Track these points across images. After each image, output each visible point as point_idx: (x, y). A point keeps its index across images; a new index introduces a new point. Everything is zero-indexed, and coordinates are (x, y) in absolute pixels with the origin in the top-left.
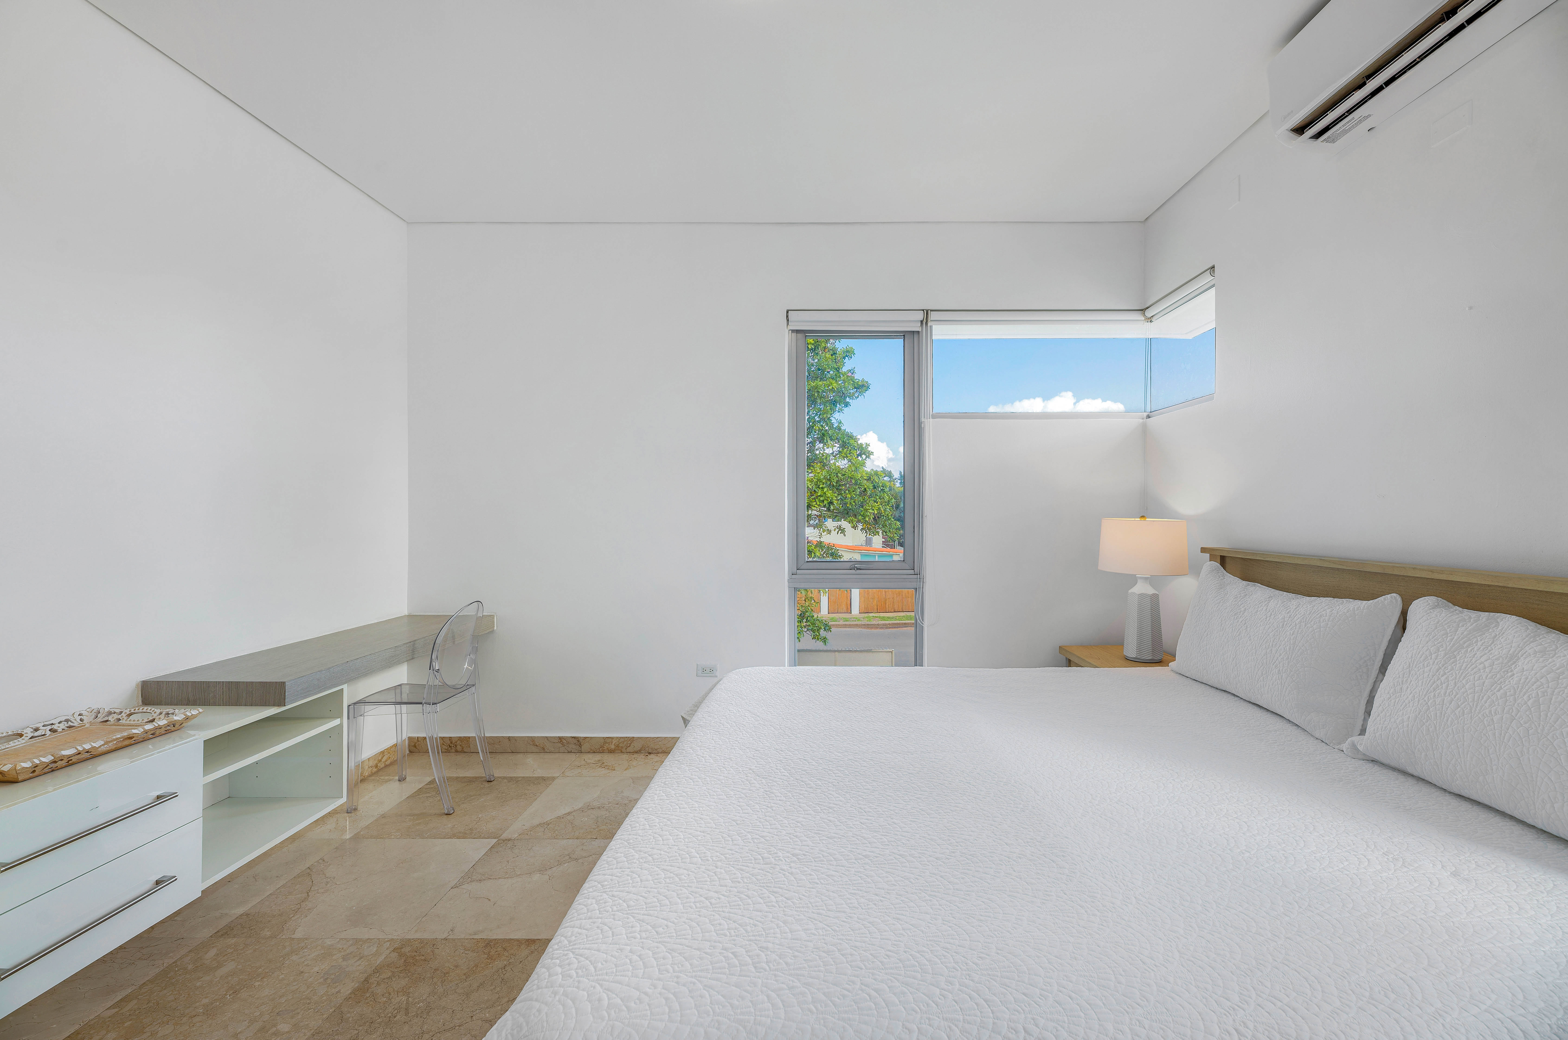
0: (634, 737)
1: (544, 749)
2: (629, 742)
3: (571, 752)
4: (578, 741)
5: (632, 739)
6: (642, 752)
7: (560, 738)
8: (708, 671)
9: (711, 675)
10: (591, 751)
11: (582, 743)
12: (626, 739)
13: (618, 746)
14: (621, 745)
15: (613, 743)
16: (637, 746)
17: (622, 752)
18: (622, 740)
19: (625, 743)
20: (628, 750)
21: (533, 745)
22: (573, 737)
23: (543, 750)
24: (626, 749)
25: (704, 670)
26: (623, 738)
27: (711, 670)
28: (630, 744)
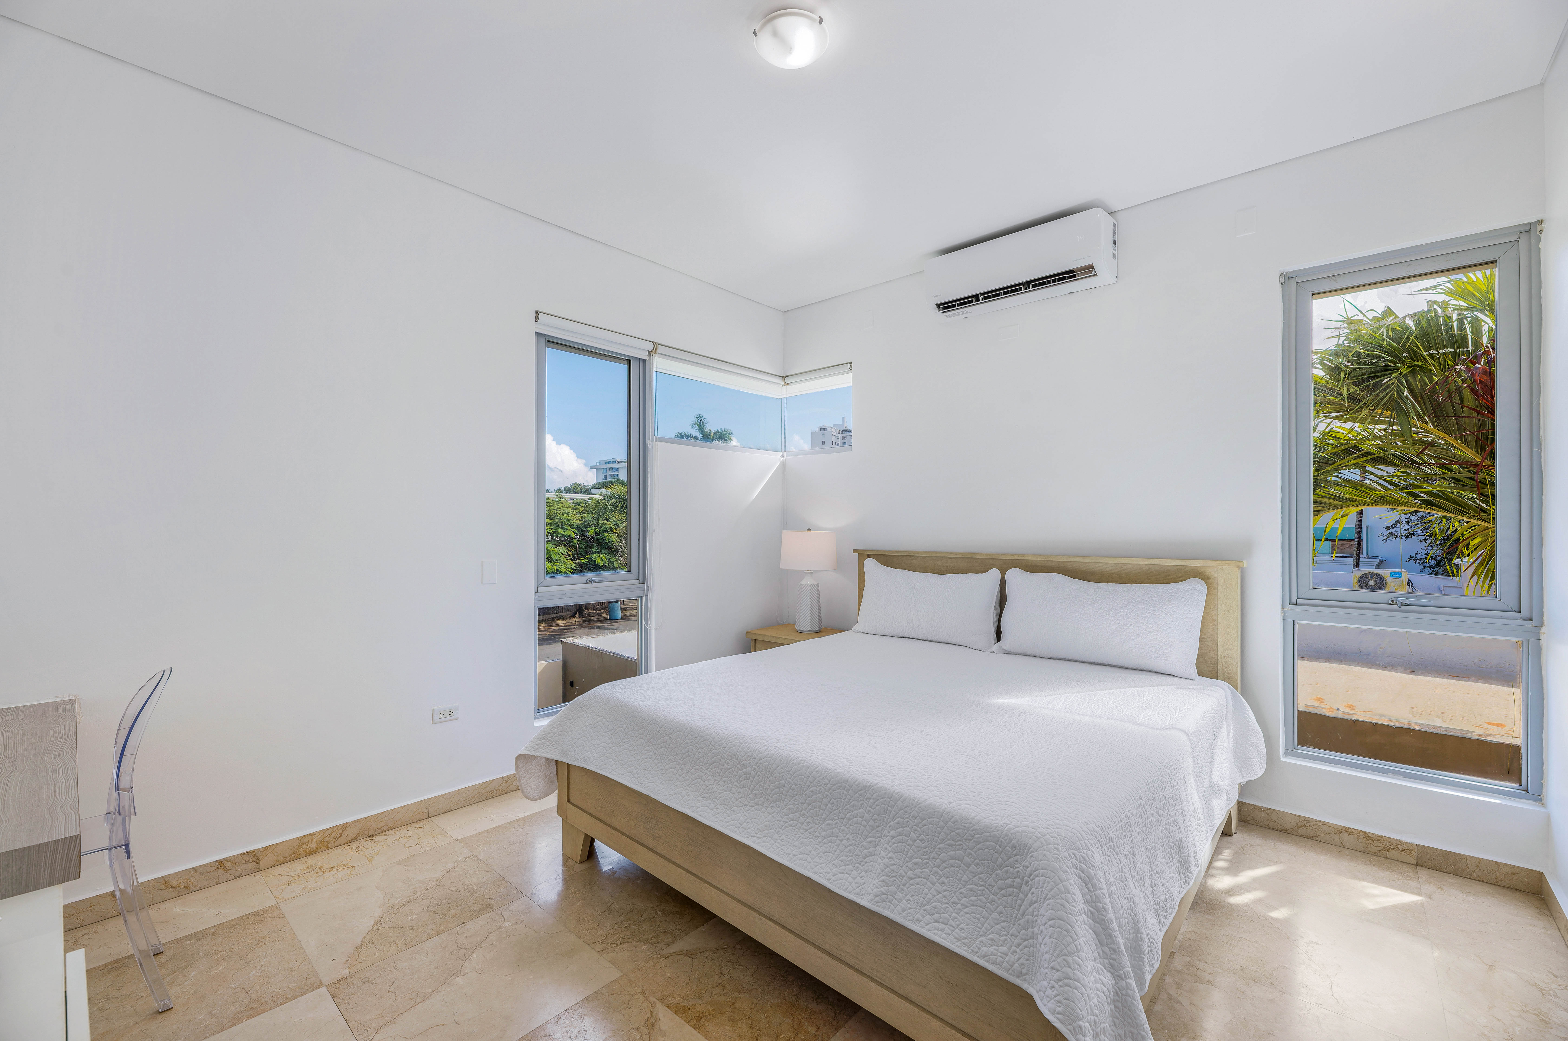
0: (347, 823)
1: (187, 888)
2: (341, 831)
3: (241, 876)
4: (254, 856)
5: (345, 826)
6: (359, 838)
7: (220, 862)
8: (447, 714)
9: (452, 718)
10: (278, 863)
11: (260, 858)
12: (335, 829)
13: (322, 842)
14: (326, 840)
15: (315, 841)
16: (351, 833)
17: (328, 848)
18: (329, 832)
19: (333, 835)
20: (337, 843)
21: (167, 888)
22: (244, 854)
23: (188, 890)
24: (335, 842)
25: (442, 714)
26: (330, 829)
27: (451, 713)
28: (342, 833)
